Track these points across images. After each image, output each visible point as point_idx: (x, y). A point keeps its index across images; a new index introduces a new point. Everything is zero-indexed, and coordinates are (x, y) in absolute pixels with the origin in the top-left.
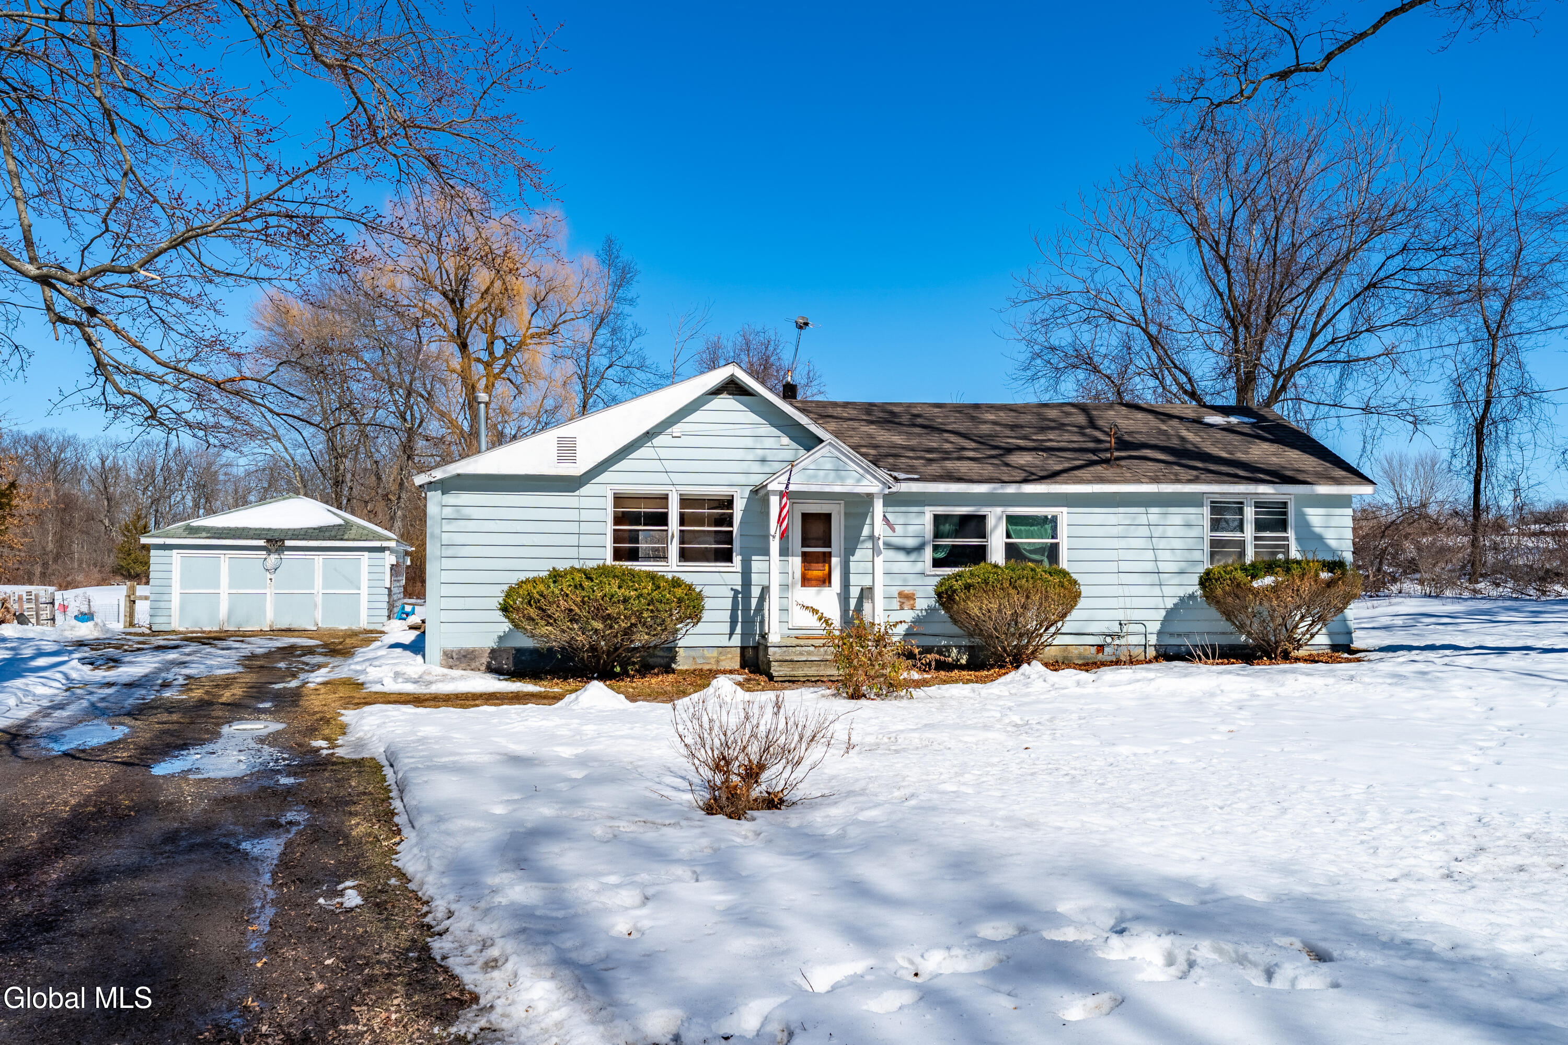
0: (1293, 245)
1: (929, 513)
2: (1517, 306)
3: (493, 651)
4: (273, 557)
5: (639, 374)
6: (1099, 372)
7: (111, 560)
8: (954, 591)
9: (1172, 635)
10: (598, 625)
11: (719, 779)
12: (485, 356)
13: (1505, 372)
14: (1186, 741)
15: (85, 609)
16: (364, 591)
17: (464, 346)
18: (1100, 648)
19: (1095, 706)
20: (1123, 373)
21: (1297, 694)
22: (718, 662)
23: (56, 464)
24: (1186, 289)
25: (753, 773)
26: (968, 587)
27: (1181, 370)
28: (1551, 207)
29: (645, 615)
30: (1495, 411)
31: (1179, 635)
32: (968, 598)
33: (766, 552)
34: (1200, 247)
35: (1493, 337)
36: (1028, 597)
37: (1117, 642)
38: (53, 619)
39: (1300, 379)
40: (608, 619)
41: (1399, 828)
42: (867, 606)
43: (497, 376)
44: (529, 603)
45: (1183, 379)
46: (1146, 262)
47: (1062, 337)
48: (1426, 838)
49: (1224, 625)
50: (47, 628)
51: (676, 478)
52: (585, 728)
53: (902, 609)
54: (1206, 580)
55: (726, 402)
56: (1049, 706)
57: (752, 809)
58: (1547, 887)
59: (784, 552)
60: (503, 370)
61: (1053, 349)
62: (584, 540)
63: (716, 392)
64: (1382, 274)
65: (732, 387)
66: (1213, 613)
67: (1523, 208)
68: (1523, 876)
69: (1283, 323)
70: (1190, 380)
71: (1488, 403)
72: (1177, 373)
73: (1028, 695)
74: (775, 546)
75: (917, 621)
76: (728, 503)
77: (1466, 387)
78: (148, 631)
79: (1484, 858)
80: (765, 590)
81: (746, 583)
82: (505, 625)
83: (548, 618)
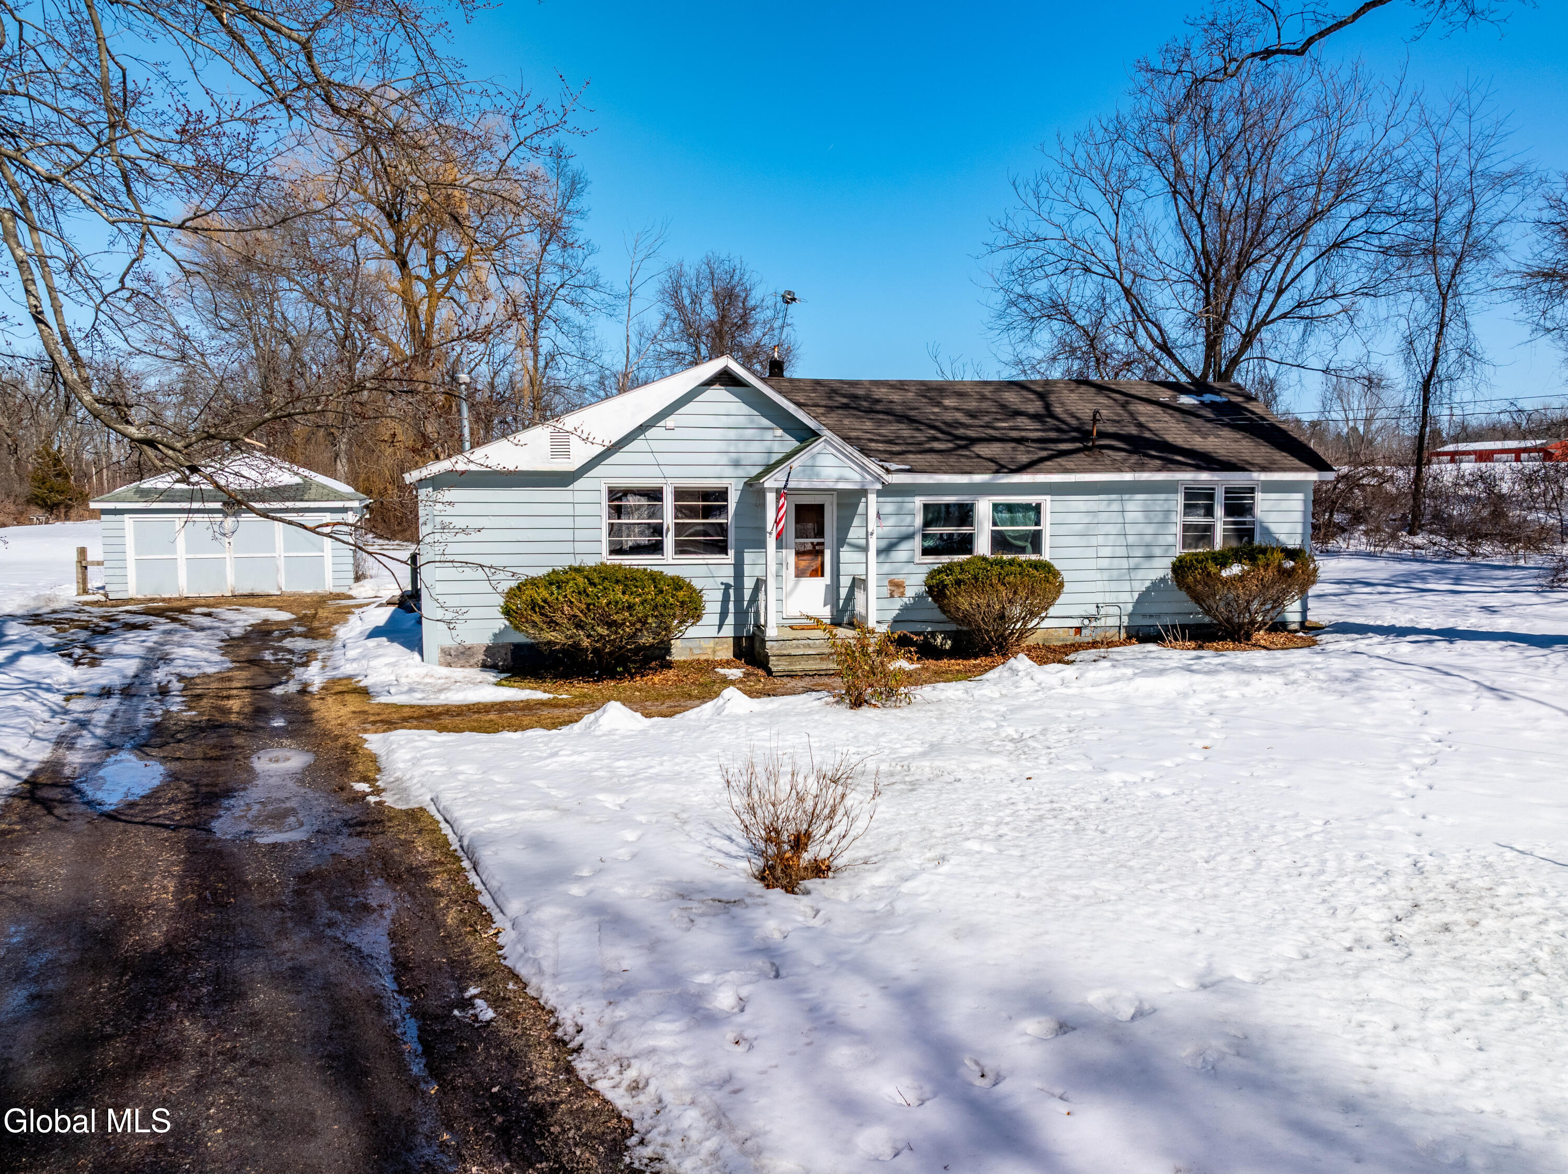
0: (1265, 199)
1: (918, 502)
2: (1466, 266)
3: (488, 649)
4: (230, 520)
5: (592, 294)
6: (1074, 322)
7: (25, 489)
8: (945, 586)
9: (1144, 616)
10: (601, 630)
11: (772, 850)
12: (425, 273)
13: (1453, 331)
14: (1168, 763)
17: (403, 265)
18: (1079, 630)
19: (1081, 712)
20: (1098, 324)
21: (1261, 695)
22: (714, 652)
24: (1160, 236)
25: (800, 842)
26: (958, 582)
27: (1152, 322)
28: (1506, 167)
29: (650, 620)
30: (1441, 369)
31: (1151, 616)
32: (959, 593)
33: (761, 544)
34: (1176, 199)
35: (1444, 297)
36: (1015, 593)
37: (1094, 624)
39: (1265, 334)
40: (611, 624)
41: (1352, 881)
42: (859, 595)
43: (441, 296)
44: (533, 609)
45: (1155, 332)
46: (1122, 210)
47: (1040, 288)
48: (1372, 892)
49: (1191, 605)
51: (668, 471)
52: (618, 764)
53: (892, 596)
54: (1179, 568)
55: (719, 393)
56: (1039, 712)
57: (804, 879)
58: (1466, 949)
59: (780, 546)
60: (446, 289)
61: (1028, 298)
62: (579, 535)
63: (709, 383)
64: (1346, 235)
65: (726, 379)
66: (1183, 595)
67: (1479, 168)
68: (1447, 937)
69: (1253, 278)
70: (1160, 330)
71: (1435, 361)
72: (1149, 325)
73: (1016, 696)
74: (771, 542)
75: (905, 609)
76: (723, 494)
77: (1417, 344)
78: (103, 599)
79: (1418, 918)
80: (760, 584)
81: (739, 574)
82: (502, 623)
83: (552, 624)
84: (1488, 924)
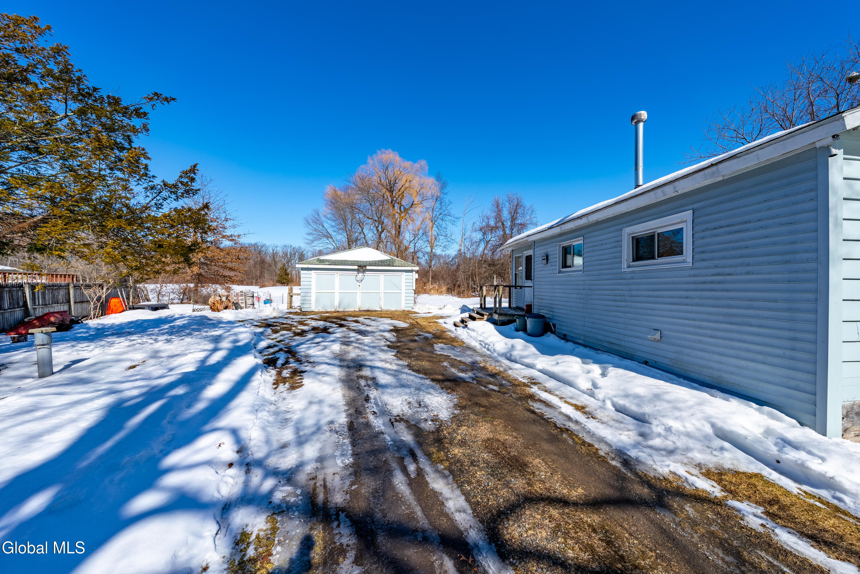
4: (361, 274)
15: (269, 298)
16: (403, 291)
38: (253, 304)
50: (250, 310)
78: (299, 311)
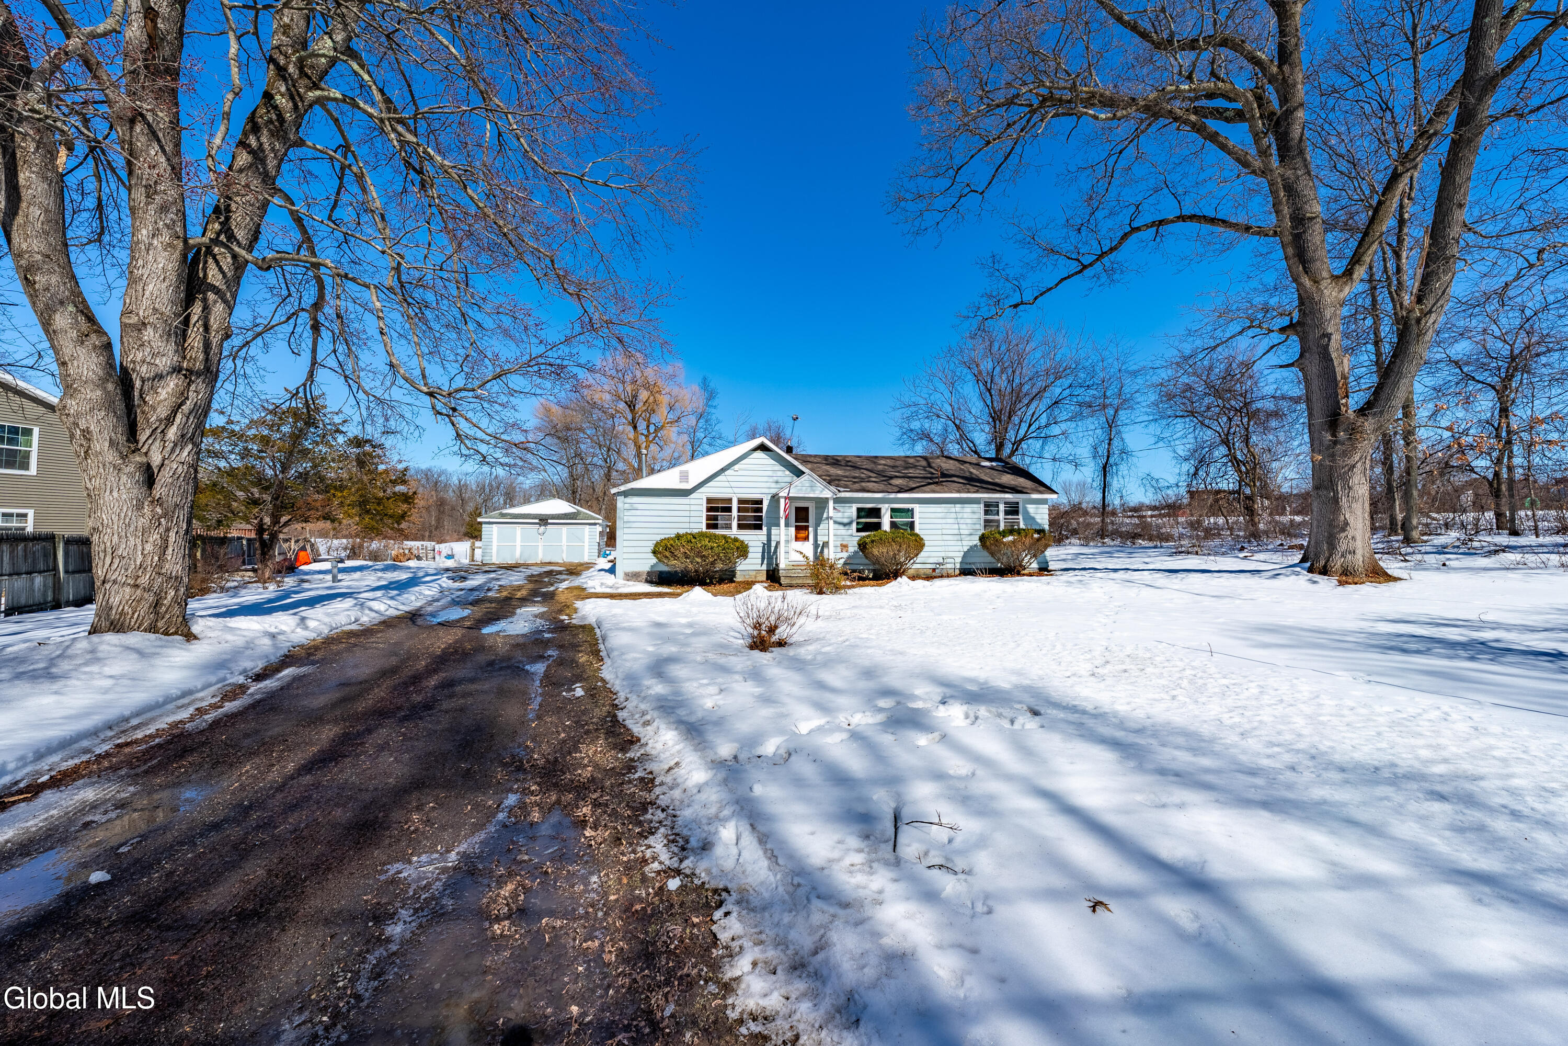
0: (1021, 383)
1: (854, 507)
2: (1120, 412)
3: (648, 573)
4: (542, 528)
6: (933, 441)
7: (463, 530)
8: (866, 544)
9: (967, 564)
10: (699, 560)
11: (756, 633)
12: (645, 432)
13: (1115, 442)
15: (450, 553)
16: (586, 544)
17: (635, 428)
18: (934, 570)
19: (931, 597)
20: (943, 443)
22: (756, 578)
23: (436, 483)
24: (972, 404)
25: (772, 630)
26: (873, 542)
27: (970, 441)
28: (1135, 368)
29: (721, 555)
30: (1111, 460)
31: (970, 564)
32: (873, 547)
33: (778, 525)
34: (978, 384)
35: (1110, 427)
36: (900, 546)
37: (941, 567)
38: (434, 558)
39: (1024, 445)
40: (703, 557)
41: (1071, 653)
42: (826, 551)
43: (651, 442)
44: (666, 550)
45: (971, 445)
46: (954, 391)
47: (916, 425)
48: (1083, 657)
49: (990, 559)
50: (431, 563)
51: (736, 490)
52: (692, 609)
53: (842, 552)
54: (982, 538)
55: (760, 454)
56: (910, 597)
57: (772, 647)
58: (1137, 679)
59: (787, 525)
60: (654, 439)
61: (912, 431)
62: (692, 520)
63: (755, 449)
64: (1060, 398)
65: (763, 448)
66: (986, 553)
67: (1123, 368)
68: (1126, 674)
69: (1016, 420)
70: (974, 445)
71: (1108, 457)
72: (968, 442)
73: (901, 592)
74: (782, 522)
75: (849, 558)
76: (760, 502)
77: (1099, 449)
78: (481, 564)
79: (1108, 667)
80: (778, 543)
81: (769, 540)
82: (654, 560)
83: (675, 557)
84: (1150, 670)
